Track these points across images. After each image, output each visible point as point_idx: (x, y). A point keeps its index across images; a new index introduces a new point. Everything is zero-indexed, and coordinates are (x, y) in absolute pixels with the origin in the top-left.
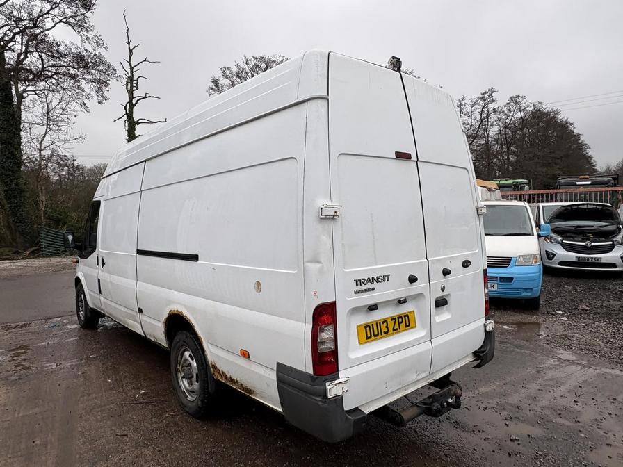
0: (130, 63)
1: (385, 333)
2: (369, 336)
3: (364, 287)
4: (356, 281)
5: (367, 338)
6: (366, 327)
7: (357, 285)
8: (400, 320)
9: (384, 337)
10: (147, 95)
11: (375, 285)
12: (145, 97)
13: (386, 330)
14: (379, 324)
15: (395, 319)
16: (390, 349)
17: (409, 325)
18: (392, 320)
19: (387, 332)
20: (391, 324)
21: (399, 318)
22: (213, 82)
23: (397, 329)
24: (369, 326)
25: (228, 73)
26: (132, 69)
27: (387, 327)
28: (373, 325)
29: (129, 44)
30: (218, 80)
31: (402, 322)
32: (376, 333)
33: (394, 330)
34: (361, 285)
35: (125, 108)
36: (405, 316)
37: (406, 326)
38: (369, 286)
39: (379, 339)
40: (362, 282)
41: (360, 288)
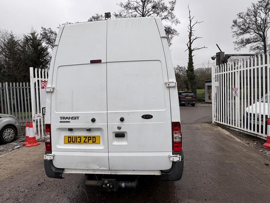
0: (190, 26)
1: (78, 142)
2: (70, 141)
3: (64, 120)
4: (61, 117)
5: (69, 142)
6: (69, 137)
7: (61, 119)
8: (90, 138)
9: (78, 144)
10: (197, 38)
11: (70, 120)
12: (196, 39)
13: (80, 141)
14: (76, 138)
15: (86, 137)
16: (79, 150)
17: (95, 142)
18: (84, 137)
19: (80, 142)
20: (83, 139)
21: (89, 137)
22: (233, 22)
23: (86, 142)
24: (71, 137)
25: (241, 15)
26: (191, 28)
27: (80, 140)
28: (73, 137)
29: (190, 18)
30: (236, 21)
31: (91, 139)
32: (74, 141)
33: (84, 142)
34: (63, 119)
35: (188, 45)
36: (93, 137)
37: (93, 142)
38: (67, 120)
39: (75, 144)
40: (64, 118)
41: (62, 120)
